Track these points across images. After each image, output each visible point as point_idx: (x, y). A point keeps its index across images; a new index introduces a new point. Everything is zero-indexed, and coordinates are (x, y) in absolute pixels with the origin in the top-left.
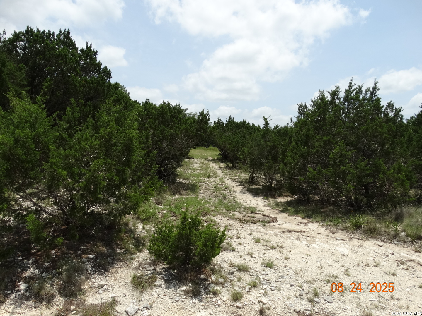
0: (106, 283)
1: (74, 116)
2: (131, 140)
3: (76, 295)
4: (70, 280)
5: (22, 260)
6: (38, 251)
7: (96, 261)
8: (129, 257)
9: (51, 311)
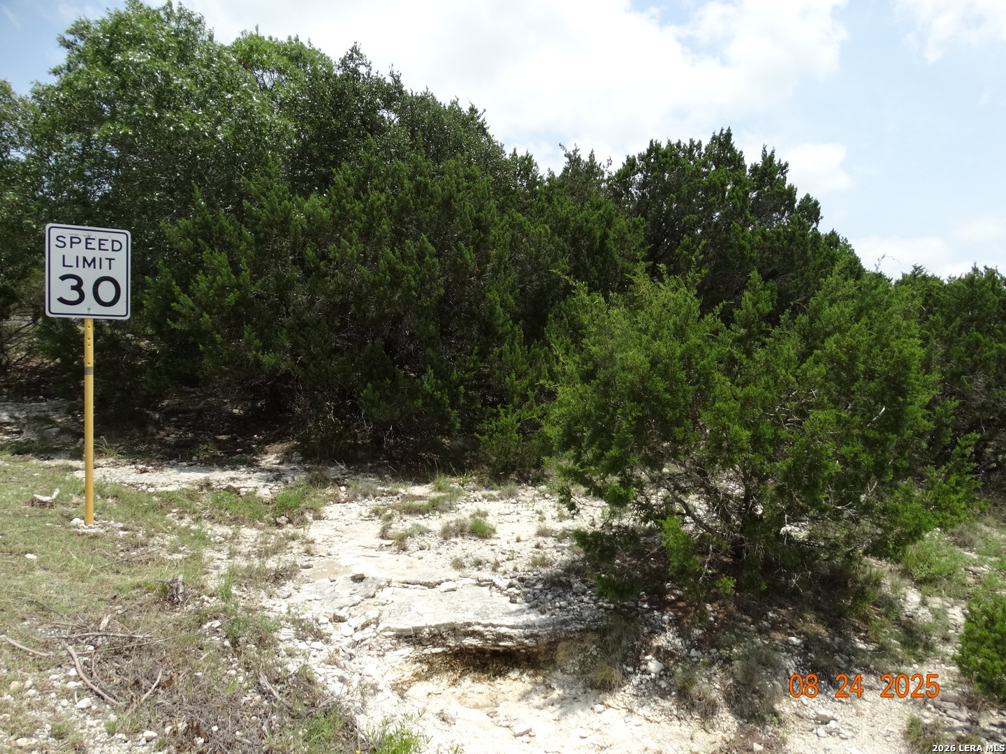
0: (835, 716)
1: (758, 310)
2: (904, 364)
3: (764, 720)
4: (751, 680)
5: (650, 610)
6: (679, 599)
7: (806, 654)
8: (890, 668)
9: (711, 738)
